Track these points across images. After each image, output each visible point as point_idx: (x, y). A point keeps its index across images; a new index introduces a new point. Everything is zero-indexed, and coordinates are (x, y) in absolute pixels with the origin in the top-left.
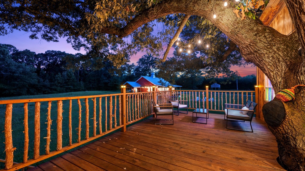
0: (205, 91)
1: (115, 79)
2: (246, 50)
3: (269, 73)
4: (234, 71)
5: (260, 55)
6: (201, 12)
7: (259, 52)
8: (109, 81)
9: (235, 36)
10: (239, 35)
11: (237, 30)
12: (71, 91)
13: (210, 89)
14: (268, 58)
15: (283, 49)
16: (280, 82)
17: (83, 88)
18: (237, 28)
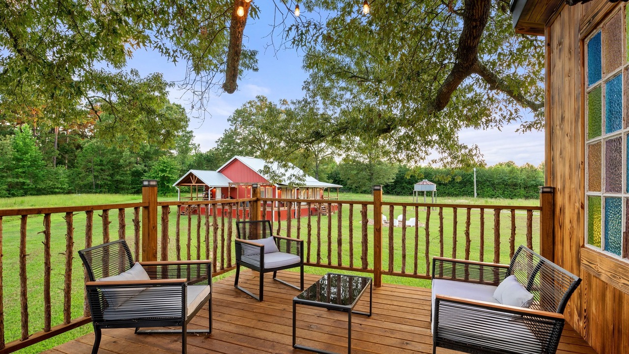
1: (164, 163)
4: (470, 147)
8: (146, 169)
12: (25, 194)
17: (66, 186)
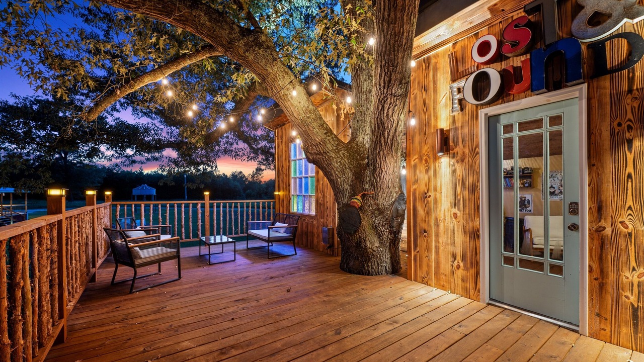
0: (203, 202)
2: (314, 148)
3: (337, 179)
5: (328, 157)
6: (258, 67)
7: (328, 154)
9: (306, 126)
10: (310, 127)
11: (309, 120)
13: (212, 198)
14: (337, 163)
15: (347, 156)
16: (347, 189)
18: (309, 117)
